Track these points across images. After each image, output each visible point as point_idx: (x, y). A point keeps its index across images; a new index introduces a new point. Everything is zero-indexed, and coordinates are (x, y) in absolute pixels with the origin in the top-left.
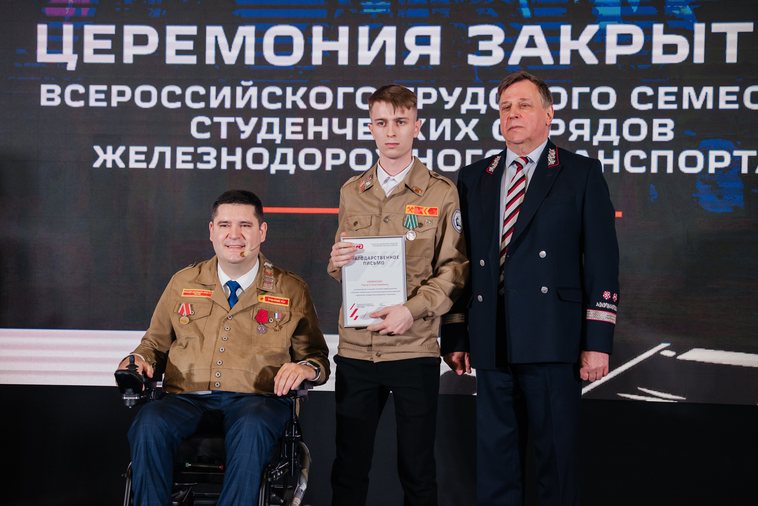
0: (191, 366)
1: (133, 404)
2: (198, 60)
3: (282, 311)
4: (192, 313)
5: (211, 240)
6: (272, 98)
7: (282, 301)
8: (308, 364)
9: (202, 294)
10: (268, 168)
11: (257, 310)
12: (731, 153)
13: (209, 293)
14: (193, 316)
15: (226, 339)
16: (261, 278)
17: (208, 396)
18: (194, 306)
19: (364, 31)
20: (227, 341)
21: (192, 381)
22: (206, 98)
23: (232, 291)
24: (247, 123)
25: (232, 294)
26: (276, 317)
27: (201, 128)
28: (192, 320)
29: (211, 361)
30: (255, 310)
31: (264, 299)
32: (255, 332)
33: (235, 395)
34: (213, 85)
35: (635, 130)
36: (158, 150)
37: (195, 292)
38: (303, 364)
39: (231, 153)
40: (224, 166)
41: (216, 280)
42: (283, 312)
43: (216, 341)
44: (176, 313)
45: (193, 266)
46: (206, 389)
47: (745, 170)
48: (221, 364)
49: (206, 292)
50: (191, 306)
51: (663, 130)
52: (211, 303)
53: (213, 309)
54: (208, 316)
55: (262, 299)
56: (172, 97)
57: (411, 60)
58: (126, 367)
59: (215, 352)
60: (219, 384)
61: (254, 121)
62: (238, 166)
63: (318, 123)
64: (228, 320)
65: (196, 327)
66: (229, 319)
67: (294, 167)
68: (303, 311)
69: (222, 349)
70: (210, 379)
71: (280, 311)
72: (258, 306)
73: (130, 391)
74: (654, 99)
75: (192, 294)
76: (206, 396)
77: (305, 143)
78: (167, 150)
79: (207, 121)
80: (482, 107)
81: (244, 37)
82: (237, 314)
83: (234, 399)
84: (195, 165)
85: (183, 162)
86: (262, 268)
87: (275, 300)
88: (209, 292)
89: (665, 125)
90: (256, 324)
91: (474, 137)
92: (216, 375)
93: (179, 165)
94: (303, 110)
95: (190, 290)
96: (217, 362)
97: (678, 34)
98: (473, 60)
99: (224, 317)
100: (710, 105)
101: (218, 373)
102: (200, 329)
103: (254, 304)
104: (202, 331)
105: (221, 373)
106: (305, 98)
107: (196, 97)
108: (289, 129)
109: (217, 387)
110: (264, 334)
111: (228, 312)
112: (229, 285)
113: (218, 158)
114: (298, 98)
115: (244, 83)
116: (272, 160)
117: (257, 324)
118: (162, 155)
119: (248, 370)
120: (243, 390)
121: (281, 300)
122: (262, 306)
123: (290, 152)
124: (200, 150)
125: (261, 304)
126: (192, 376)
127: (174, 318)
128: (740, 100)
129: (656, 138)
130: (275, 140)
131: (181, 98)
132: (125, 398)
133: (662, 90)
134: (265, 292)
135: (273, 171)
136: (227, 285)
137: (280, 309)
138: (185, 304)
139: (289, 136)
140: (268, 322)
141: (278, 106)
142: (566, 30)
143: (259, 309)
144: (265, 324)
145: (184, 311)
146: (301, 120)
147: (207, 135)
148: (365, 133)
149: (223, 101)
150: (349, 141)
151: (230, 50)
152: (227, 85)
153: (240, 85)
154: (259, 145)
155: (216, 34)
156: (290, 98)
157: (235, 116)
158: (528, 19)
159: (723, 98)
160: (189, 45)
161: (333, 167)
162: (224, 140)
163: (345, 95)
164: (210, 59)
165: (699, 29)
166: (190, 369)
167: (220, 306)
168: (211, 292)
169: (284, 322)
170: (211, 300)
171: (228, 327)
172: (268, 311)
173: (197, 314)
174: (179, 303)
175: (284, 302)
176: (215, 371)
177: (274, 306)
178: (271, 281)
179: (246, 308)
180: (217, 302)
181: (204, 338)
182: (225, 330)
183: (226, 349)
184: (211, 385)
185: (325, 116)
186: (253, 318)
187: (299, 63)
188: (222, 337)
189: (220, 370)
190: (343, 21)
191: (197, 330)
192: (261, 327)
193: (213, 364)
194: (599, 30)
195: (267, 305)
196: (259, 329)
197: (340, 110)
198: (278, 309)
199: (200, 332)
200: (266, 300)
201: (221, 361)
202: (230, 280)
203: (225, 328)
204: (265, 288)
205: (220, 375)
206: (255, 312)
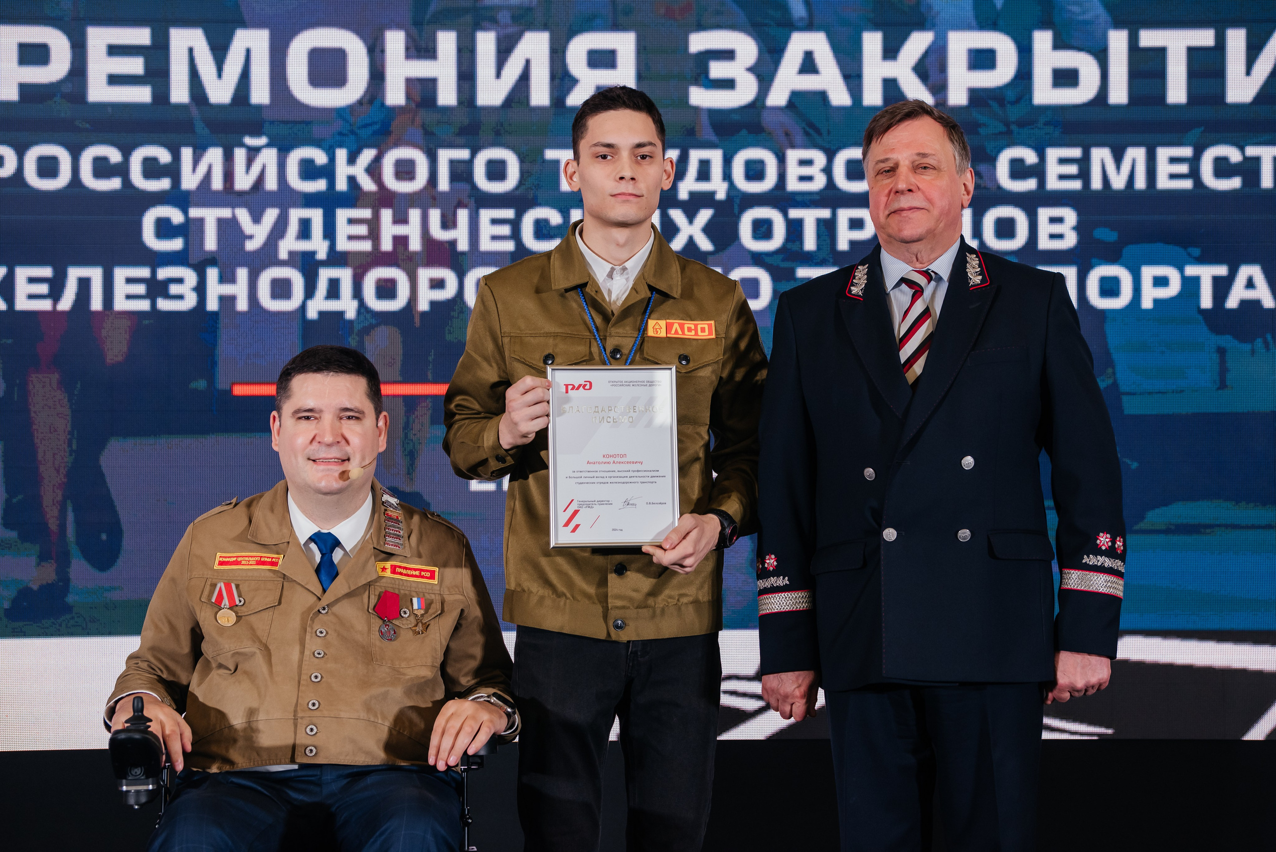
0: (251, 712)
1: (143, 799)
2: (154, 94)
3: (425, 594)
4: (240, 601)
5: (275, 448)
6: (309, 170)
7: (423, 573)
8: (494, 699)
9: (260, 563)
10: (303, 308)
11: (377, 593)
12: (1181, 271)
13: (274, 560)
14: (243, 608)
15: (321, 656)
16: (379, 529)
17: (293, 774)
18: (244, 588)
19: (486, 40)
20: (324, 659)
21: (255, 745)
22: (173, 171)
23: (324, 552)
24: (257, 219)
25: (325, 558)
26: (416, 606)
27: (164, 229)
28: (240, 616)
29: (295, 702)
30: (373, 592)
31: (389, 571)
32: (376, 635)
33: (350, 771)
34: (187, 145)
35: (1005, 228)
36: (74, 274)
37: (242, 559)
38: (482, 699)
39: (227, 277)
40: (212, 305)
41: (286, 531)
42: (427, 596)
43: (301, 661)
44: (205, 604)
45: (232, 506)
46: (287, 760)
47: (1206, 301)
48: (317, 708)
49: (268, 557)
50: (237, 586)
51: (1056, 229)
52: (279, 579)
53: (285, 592)
54: (275, 606)
55: (384, 569)
56: (102, 168)
57: (579, 96)
58: (126, 722)
59: (302, 682)
60: (314, 750)
61: (271, 215)
62: (242, 305)
63: (401, 219)
64: (321, 615)
65: (252, 629)
66: (323, 612)
67: (355, 304)
68: (467, 593)
69: (316, 677)
70: (295, 739)
71: (422, 594)
72: (378, 584)
73: (138, 774)
74: (1038, 171)
75: (237, 563)
76: (288, 775)
77: (378, 258)
78: (95, 274)
79: (176, 216)
80: (718, 187)
81: (248, 51)
82: (337, 601)
83: (349, 779)
84: (154, 304)
85: (129, 297)
86: (380, 507)
87: (409, 572)
88: (272, 558)
89: (1058, 220)
90: (377, 623)
91: (705, 244)
92: (308, 730)
93: (121, 304)
94: (370, 193)
95: (231, 556)
96: (308, 704)
97: (1079, 49)
98: (699, 97)
99: (310, 609)
100: (1140, 183)
101: (311, 726)
102: (259, 633)
103: (369, 581)
104: (264, 641)
105: (318, 726)
106: (374, 170)
107: (152, 169)
108: (343, 229)
109: (311, 755)
110: (394, 640)
111: (320, 599)
112: (317, 540)
113: (201, 289)
114: (359, 170)
115: (249, 141)
116: (310, 291)
117: (378, 620)
118: (84, 284)
119: (372, 719)
120: (363, 759)
121: (421, 570)
122: (385, 585)
123: (345, 275)
124: (164, 273)
125: (384, 580)
126: (253, 735)
127: (203, 614)
128: (1194, 174)
129: (1044, 243)
130: (313, 254)
131: (122, 170)
132: (124, 788)
133: (1053, 154)
134: (389, 555)
135: (312, 313)
136: (309, 541)
137: (421, 590)
138: (224, 583)
139: (343, 245)
140: (398, 615)
141: (320, 185)
142: (872, 41)
143: (380, 590)
144: (394, 622)
145: (223, 598)
146: (366, 213)
147: (177, 244)
148: (494, 238)
149: (208, 176)
150: (463, 253)
151: (220, 76)
152: (215, 145)
153: (242, 145)
154: (283, 263)
155: (191, 44)
156: (343, 171)
157: (233, 206)
158: (801, 19)
159: (1164, 169)
160: (135, 66)
161: (433, 304)
162: (211, 252)
163: (453, 163)
164: (180, 93)
165: (1118, 41)
166: (249, 719)
167: (299, 584)
168: (277, 558)
169: (431, 615)
170: (279, 575)
171: (322, 629)
172: (398, 595)
173: (250, 602)
174: (212, 581)
175: (428, 574)
176: (306, 721)
177: (409, 584)
178: (400, 532)
179: (354, 590)
180: (291, 577)
181: (272, 653)
182: (316, 635)
183: (323, 675)
184: (296, 753)
185: (413, 206)
186: (370, 610)
187: (360, 102)
188: (313, 650)
189: (315, 720)
190: (445, 20)
191: (255, 638)
192: (387, 627)
193: (298, 708)
194: (934, 43)
195: (395, 581)
196: (383, 631)
197: (443, 194)
198: (417, 590)
199: (260, 642)
200: (393, 571)
201: (316, 702)
202: (319, 531)
203: (316, 632)
204: (389, 548)
205: (315, 730)
206: (372, 597)
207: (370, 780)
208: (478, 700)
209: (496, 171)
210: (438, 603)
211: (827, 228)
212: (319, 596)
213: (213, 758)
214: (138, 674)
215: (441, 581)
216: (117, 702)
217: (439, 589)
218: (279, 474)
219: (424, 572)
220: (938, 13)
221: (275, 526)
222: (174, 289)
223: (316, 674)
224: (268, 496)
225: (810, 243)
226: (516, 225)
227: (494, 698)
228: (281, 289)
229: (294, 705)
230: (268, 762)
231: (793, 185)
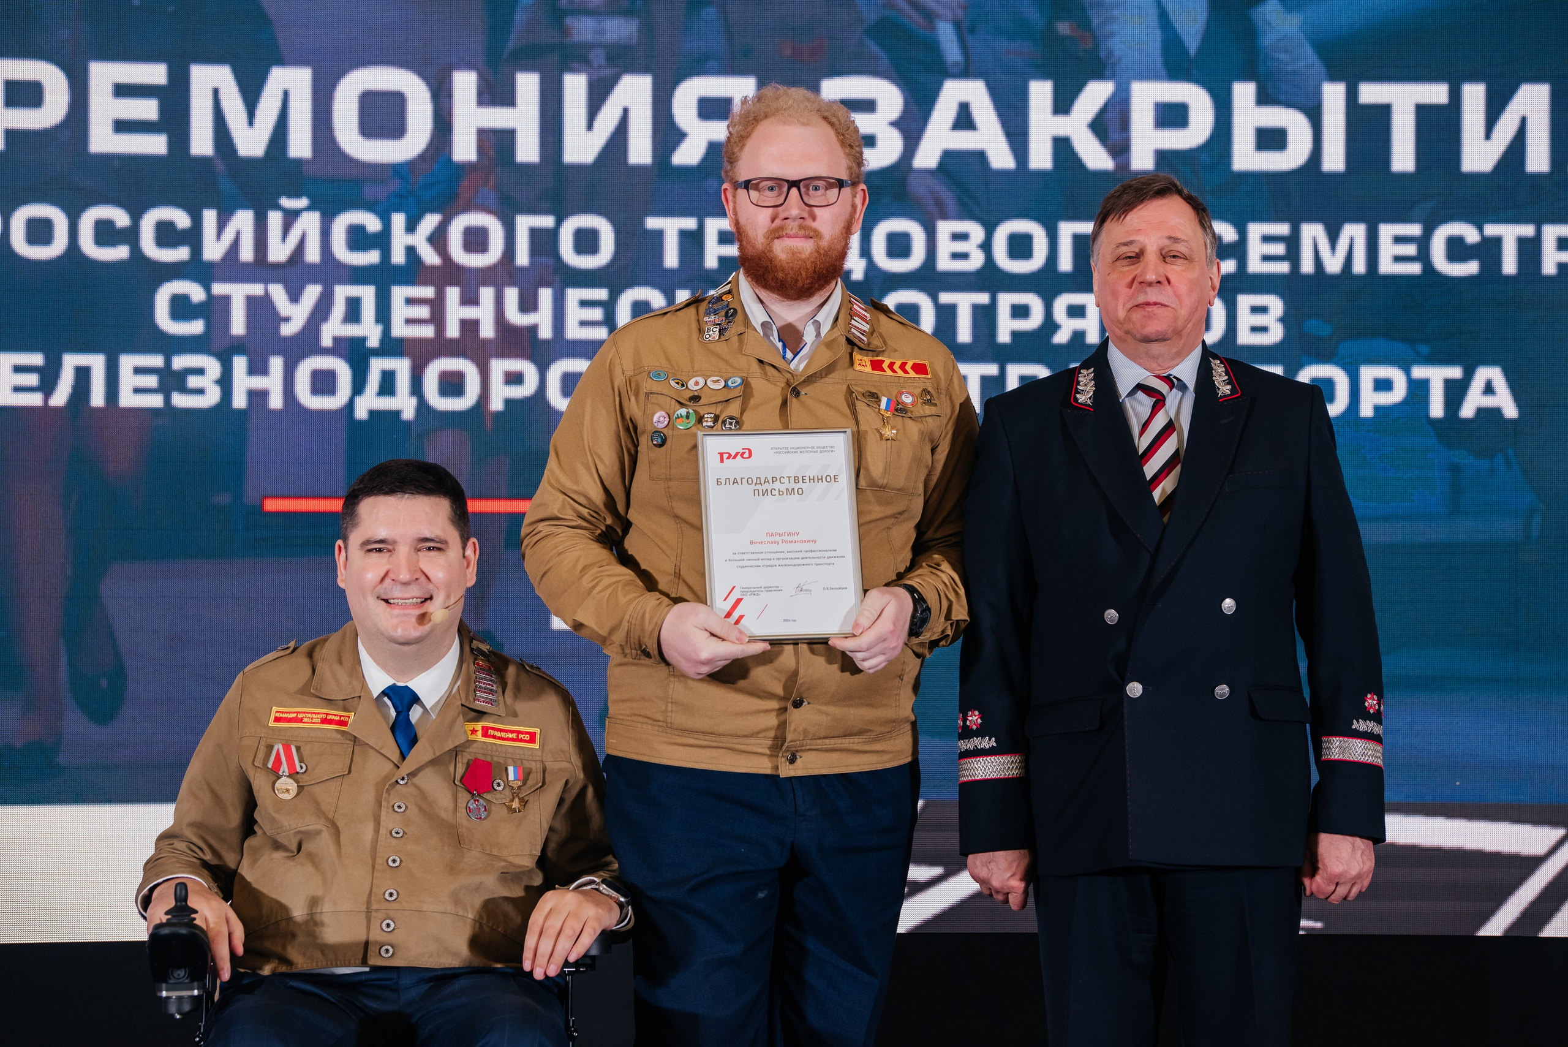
0: (314, 902)
1: (187, 1007)
2: (171, 145)
3: (524, 761)
4: (302, 768)
5: (342, 585)
6: (358, 238)
7: (521, 736)
9: (324, 721)
10: (350, 406)
11: (465, 761)
12: (1408, 372)
13: (342, 718)
14: (304, 776)
15: (400, 835)
16: (467, 682)
17: (363, 977)
18: (306, 751)
19: (575, 86)
20: (403, 839)
21: (320, 940)
22: (193, 237)
23: (400, 710)
24: (295, 297)
26: (511, 777)
27: (181, 308)
28: (301, 786)
29: (368, 891)
30: (460, 760)
31: (480, 733)
32: (462, 812)
34: (210, 206)
36: (71, 361)
37: (304, 715)
39: (258, 368)
40: (239, 401)
41: (356, 683)
42: (527, 764)
43: (375, 842)
44: (259, 770)
45: (289, 651)
46: (357, 962)
47: (1437, 409)
48: (395, 900)
49: (335, 715)
50: (298, 749)
51: (1259, 320)
52: (349, 742)
53: (356, 759)
54: (344, 775)
55: (474, 731)
56: (106, 233)
57: (688, 154)
58: (166, 914)
59: (376, 867)
60: (391, 950)
61: (312, 293)
62: (276, 401)
63: (470, 299)
64: (398, 785)
65: (317, 803)
66: (402, 782)
67: (413, 402)
68: (574, 760)
69: (394, 861)
70: (368, 936)
71: (519, 762)
72: (468, 750)
73: (181, 976)
74: (1238, 251)
75: (297, 720)
76: (358, 978)
77: (441, 347)
78: (97, 363)
79: (196, 293)
80: (855, 266)
81: (286, 94)
82: (419, 769)
83: (432, 984)
84: (167, 400)
85: (137, 391)
86: (469, 655)
87: (504, 735)
88: (341, 716)
89: (1262, 310)
90: (464, 796)
92: (384, 926)
93: (127, 399)
94: (433, 268)
95: (290, 711)
96: (384, 894)
97: (1288, 104)
99: (386, 778)
100: (1359, 266)
101: (387, 921)
102: (325, 807)
103: (456, 745)
104: (330, 817)
105: (395, 921)
106: (438, 240)
107: (166, 235)
108: (399, 311)
109: (387, 956)
110: (485, 819)
111: (398, 767)
112: (391, 694)
113: (225, 382)
114: (420, 240)
115: (286, 202)
116: (358, 386)
117: (468, 796)
118: (83, 375)
120: (449, 962)
121: (519, 732)
122: (474, 750)
123: (402, 367)
124: (180, 362)
125: (474, 745)
126: (316, 928)
127: (256, 782)
128: (1424, 256)
129: (1245, 337)
130: (363, 340)
131: (131, 236)
132: (164, 994)
134: (480, 714)
135: (361, 412)
136: (382, 696)
137: (518, 757)
138: (283, 745)
139: (399, 330)
140: (490, 788)
141: (372, 257)
142: (1041, 92)
143: (469, 758)
144: (485, 795)
145: (281, 763)
146: (428, 292)
147: (196, 327)
148: (583, 323)
149: (235, 245)
150: (546, 342)
151: (251, 123)
152: (244, 207)
153: (278, 207)
154: (326, 352)
155: (216, 84)
156: (400, 240)
157: (266, 281)
158: (956, 64)
159: (1387, 250)
160: (148, 109)
161: (508, 402)
162: (239, 338)
163: (534, 233)
164: (202, 143)
165: (1334, 95)
166: (311, 910)
167: (373, 748)
168: (346, 716)
169: (530, 788)
170: (349, 737)
171: (400, 803)
172: (489, 764)
173: (314, 769)
174: (266, 741)
175: (527, 737)
176: (381, 915)
177: (504, 750)
178: (493, 686)
179: (438, 757)
180: (364, 740)
181: (341, 831)
182: (394, 810)
183: (403, 859)
184: (369, 953)
185: (486, 284)
186: (456, 782)
187: (422, 157)
188: (391, 828)
189: (392, 914)
190: (527, 59)
191: (319, 812)
192: (476, 803)
193: (372, 898)
194: (1115, 94)
195: (487, 746)
196: (471, 807)
197: (522, 269)
198: (514, 757)
199: (327, 818)
200: (485, 734)
201: (395, 892)
202: (394, 684)
203: (393, 806)
204: (480, 705)
205: (392, 926)
206: (459, 765)
207: (458, 984)
208: (585, 888)
209: (586, 241)
210: (539, 773)
211: (985, 317)
212: (396, 763)
213: (266, 956)
214: (173, 857)
215: (543, 746)
216: (152, 890)
217: (540, 754)
218: (345, 615)
219: (522, 734)
220: (1120, 59)
221: (343, 676)
222: (193, 381)
223: (394, 857)
224: (334, 640)
225: (964, 334)
226: (609, 308)
227: (604, 886)
228: (324, 383)
229: (367, 894)
230: (334, 963)
231: (944, 264)
